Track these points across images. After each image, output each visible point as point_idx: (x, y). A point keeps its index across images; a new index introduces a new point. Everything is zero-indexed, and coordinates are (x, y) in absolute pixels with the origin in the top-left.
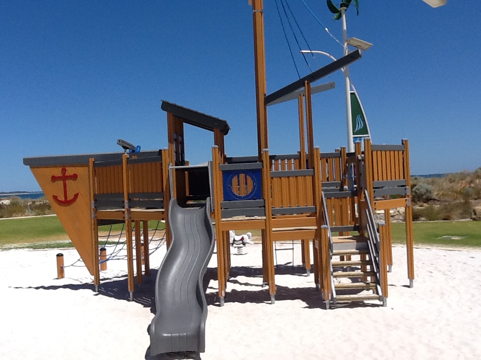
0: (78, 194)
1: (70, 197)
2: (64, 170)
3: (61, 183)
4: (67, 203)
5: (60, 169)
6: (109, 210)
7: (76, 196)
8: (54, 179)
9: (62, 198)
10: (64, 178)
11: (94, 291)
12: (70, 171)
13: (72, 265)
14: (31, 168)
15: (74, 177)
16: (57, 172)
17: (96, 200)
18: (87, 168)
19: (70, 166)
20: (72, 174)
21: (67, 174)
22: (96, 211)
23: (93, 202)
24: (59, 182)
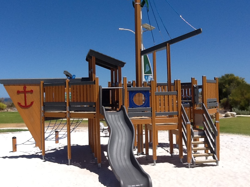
0: (33, 102)
1: (28, 103)
2: (25, 88)
3: (23, 95)
4: (26, 107)
5: (23, 87)
6: (52, 112)
7: (32, 103)
8: (19, 92)
9: (23, 104)
10: (25, 92)
11: (42, 159)
12: (29, 88)
13: (23, 144)
14: (4, 85)
15: (31, 92)
16: (21, 88)
17: (44, 106)
18: (39, 87)
19: (28, 85)
20: (30, 90)
21: (27, 90)
22: (44, 112)
23: (42, 107)
24: (22, 94)
